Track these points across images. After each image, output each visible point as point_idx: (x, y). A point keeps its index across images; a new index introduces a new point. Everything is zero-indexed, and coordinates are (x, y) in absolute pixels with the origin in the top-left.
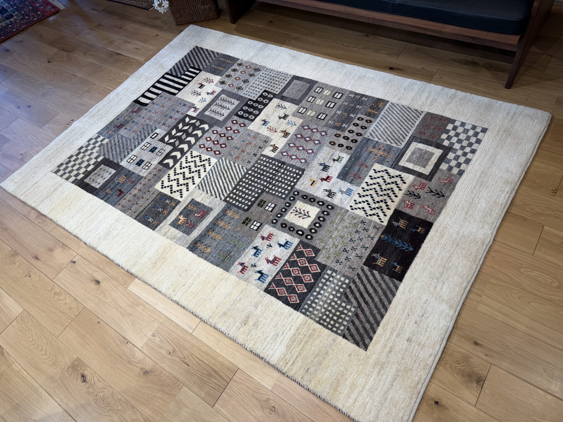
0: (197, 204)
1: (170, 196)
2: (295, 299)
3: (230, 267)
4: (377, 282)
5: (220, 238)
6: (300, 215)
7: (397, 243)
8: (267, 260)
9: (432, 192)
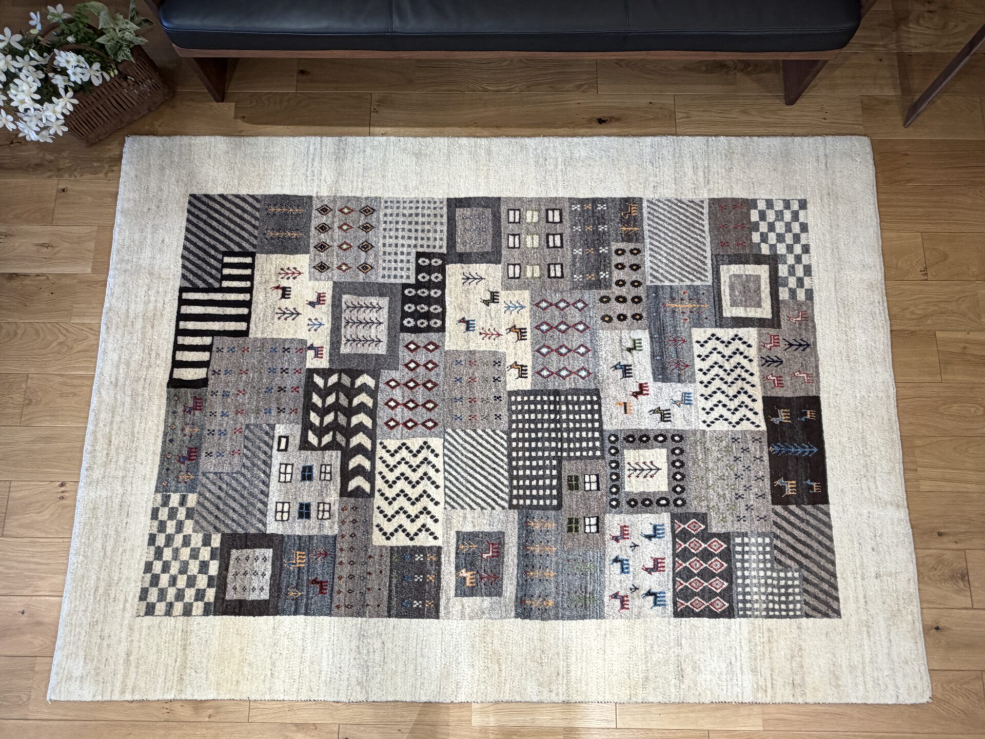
0: (472, 537)
1: (414, 546)
2: (720, 604)
3: (602, 610)
4: (802, 520)
5: (552, 574)
6: (644, 473)
7: (793, 450)
8: (646, 570)
9: (791, 345)
